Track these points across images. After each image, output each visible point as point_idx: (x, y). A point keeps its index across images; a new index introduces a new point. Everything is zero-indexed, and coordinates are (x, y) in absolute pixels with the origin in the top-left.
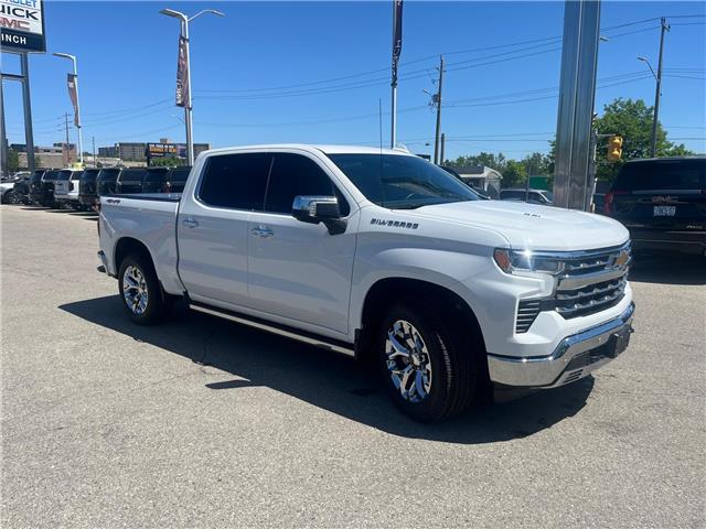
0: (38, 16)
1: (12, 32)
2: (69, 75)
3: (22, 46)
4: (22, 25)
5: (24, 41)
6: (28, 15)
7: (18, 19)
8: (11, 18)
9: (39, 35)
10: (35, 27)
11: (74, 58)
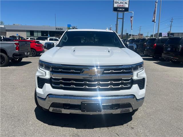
0: (128, 3)
1: (121, 8)
2: (131, 17)
3: (123, 11)
4: (124, 6)
5: (124, 10)
6: (126, 3)
7: (123, 4)
8: (121, 4)
9: (127, 8)
10: (127, 6)
11: (133, 12)
